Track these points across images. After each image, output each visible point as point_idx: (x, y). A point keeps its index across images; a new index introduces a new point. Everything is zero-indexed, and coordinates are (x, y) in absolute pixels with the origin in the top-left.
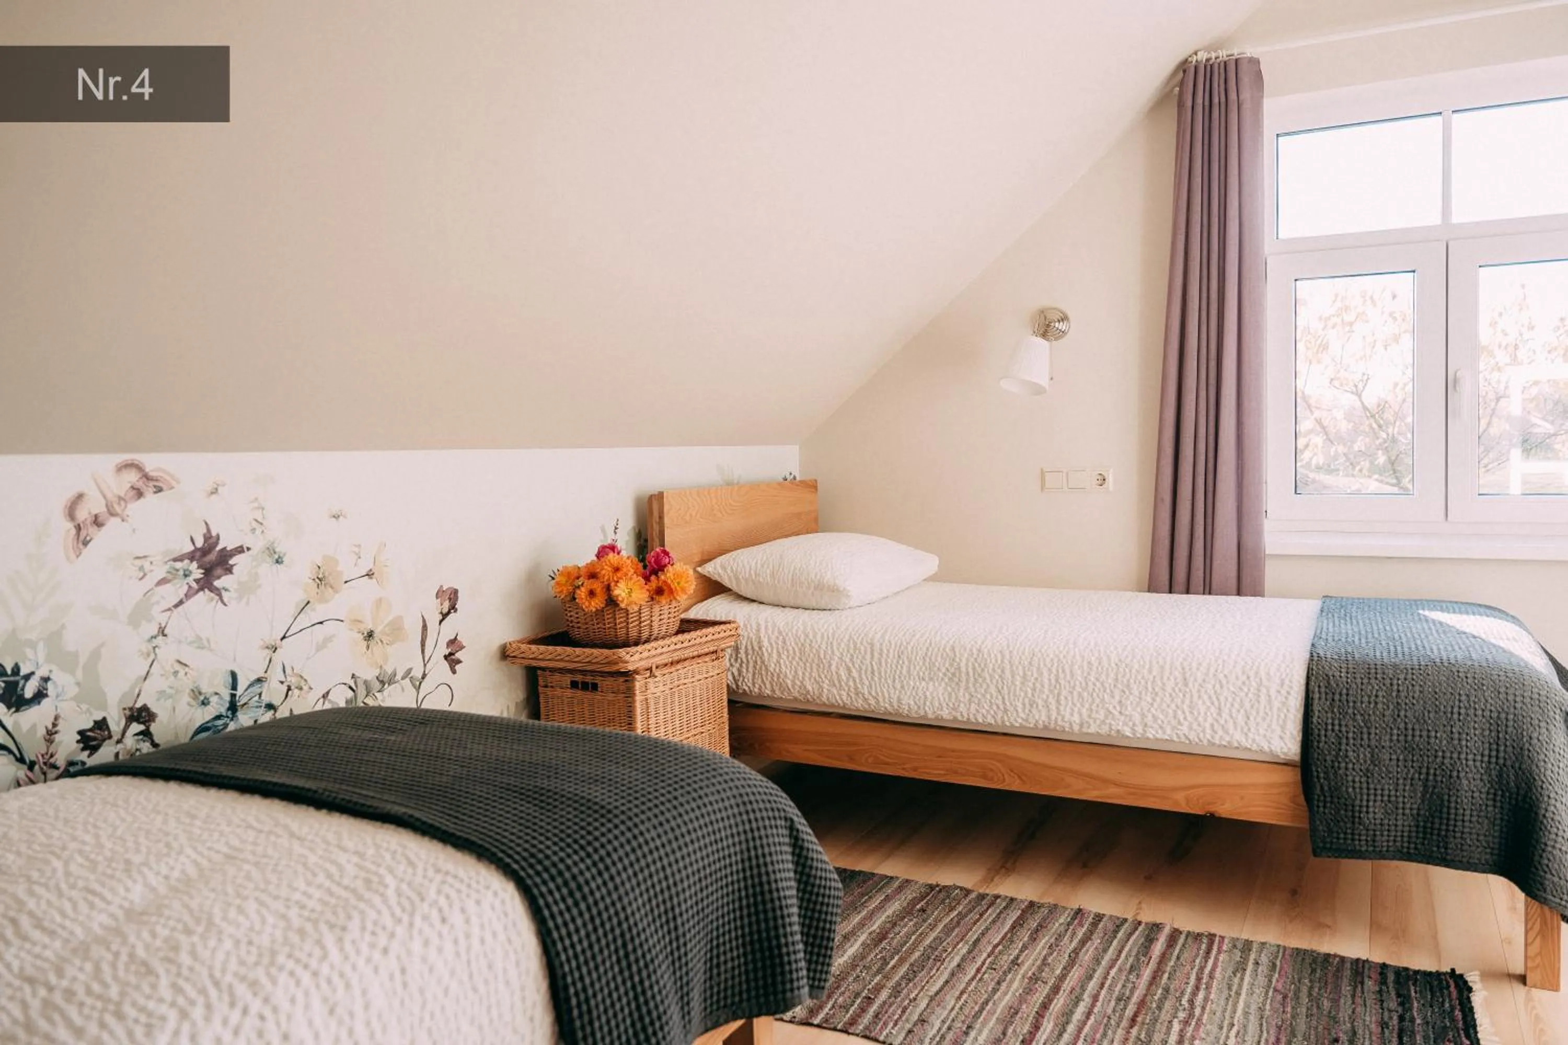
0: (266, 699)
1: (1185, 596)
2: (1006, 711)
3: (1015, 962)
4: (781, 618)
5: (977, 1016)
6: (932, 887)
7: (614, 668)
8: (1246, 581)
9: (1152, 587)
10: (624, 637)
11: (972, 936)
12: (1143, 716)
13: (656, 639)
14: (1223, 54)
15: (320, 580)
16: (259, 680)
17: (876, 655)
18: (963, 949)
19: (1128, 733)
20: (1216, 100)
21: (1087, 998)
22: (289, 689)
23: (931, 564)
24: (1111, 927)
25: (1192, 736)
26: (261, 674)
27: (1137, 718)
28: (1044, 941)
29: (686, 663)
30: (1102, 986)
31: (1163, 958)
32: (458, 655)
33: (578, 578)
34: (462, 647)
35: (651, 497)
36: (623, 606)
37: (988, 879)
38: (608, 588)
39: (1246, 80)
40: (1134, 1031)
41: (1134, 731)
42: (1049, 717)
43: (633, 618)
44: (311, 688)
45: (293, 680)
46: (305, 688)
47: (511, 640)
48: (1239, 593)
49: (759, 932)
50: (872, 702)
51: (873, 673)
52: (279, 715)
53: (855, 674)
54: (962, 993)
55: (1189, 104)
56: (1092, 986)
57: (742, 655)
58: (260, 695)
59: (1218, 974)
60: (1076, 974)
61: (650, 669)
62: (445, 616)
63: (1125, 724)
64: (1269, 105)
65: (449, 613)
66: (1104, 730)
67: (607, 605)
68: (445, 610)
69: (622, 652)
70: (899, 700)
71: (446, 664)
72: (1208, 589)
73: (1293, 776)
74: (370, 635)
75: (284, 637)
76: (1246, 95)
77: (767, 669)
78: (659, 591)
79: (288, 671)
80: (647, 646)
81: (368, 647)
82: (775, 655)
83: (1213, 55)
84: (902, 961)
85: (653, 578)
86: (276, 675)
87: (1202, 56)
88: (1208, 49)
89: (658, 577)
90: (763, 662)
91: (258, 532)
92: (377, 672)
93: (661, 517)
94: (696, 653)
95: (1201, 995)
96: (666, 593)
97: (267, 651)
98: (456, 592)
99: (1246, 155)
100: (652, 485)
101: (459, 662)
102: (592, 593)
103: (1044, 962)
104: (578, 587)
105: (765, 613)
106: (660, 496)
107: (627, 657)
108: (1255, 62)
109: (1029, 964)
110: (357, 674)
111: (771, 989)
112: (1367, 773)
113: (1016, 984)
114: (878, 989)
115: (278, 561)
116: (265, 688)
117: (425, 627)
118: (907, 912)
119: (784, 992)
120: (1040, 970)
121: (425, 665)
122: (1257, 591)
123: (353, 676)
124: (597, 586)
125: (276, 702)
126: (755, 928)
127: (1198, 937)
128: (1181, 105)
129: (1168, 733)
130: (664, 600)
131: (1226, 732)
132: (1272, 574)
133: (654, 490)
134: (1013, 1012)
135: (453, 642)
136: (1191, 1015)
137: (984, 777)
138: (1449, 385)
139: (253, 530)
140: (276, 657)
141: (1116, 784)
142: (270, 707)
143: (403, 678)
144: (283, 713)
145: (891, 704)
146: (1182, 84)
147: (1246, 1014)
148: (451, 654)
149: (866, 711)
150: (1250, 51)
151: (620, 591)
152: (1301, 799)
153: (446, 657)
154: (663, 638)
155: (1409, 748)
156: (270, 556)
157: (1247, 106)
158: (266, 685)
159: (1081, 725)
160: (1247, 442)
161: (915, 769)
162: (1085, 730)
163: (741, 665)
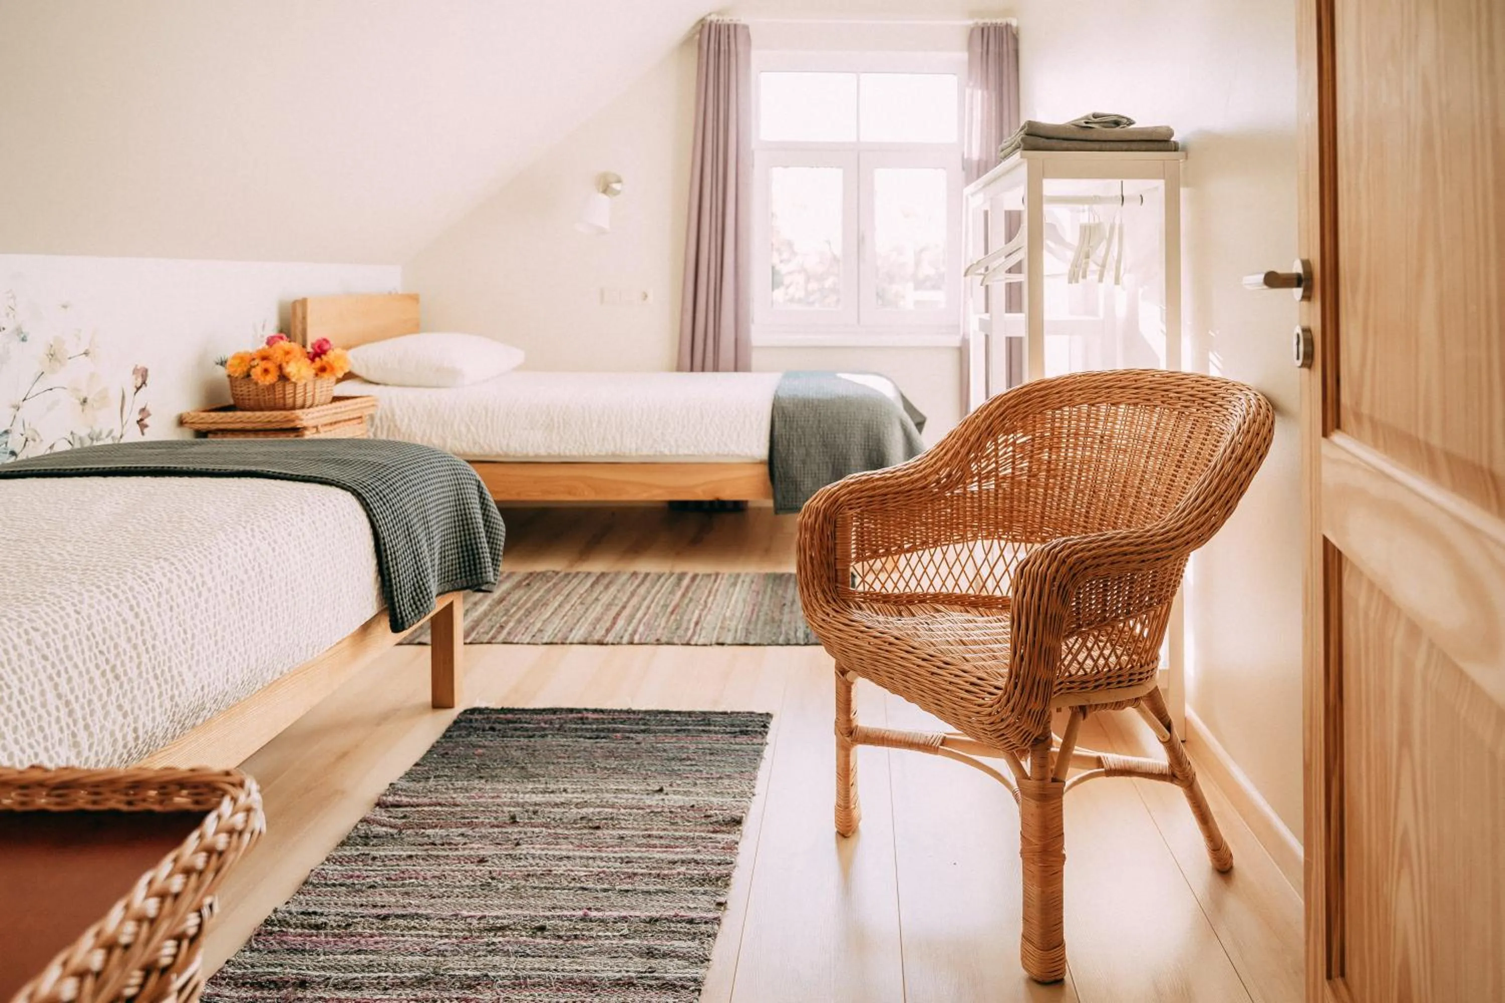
0: (10, 447)
1: (701, 374)
2: (586, 445)
3: (597, 599)
4: (410, 394)
5: (575, 624)
6: (531, 574)
7: (291, 425)
8: (740, 364)
9: (679, 369)
10: (291, 405)
11: (565, 592)
12: (676, 441)
13: (317, 406)
14: (727, 19)
15: (52, 355)
16: (6, 432)
17: (490, 414)
18: (560, 598)
19: (667, 452)
20: (722, 48)
21: (643, 608)
22: (27, 440)
23: (518, 356)
24: (656, 577)
25: (706, 450)
26: (7, 427)
27: (673, 443)
28: (613, 590)
29: (341, 424)
30: (652, 602)
31: (688, 588)
32: (146, 421)
33: (254, 359)
34: (149, 415)
35: (294, 303)
36: (293, 380)
37: (572, 566)
38: (280, 368)
39: (741, 38)
40: (673, 617)
41: (671, 451)
42: (615, 446)
43: (300, 390)
44: (42, 441)
45: (29, 434)
46: (38, 440)
47: (188, 410)
48: (736, 369)
49: (465, 540)
50: (486, 447)
51: (487, 427)
52: (19, 459)
53: (473, 428)
54: (564, 616)
55: (705, 47)
56: (646, 603)
57: (377, 421)
58: (6, 443)
59: (721, 589)
60: (635, 601)
61: (316, 427)
62: (138, 389)
63: (665, 447)
64: (755, 54)
65: (141, 387)
66: (651, 453)
67: (279, 380)
68: (139, 385)
69: (298, 412)
70: (508, 445)
71: (137, 427)
72: (716, 369)
73: (765, 469)
74: (85, 401)
75: (25, 399)
76: (741, 48)
77: (399, 430)
78: (323, 369)
79: (27, 425)
80: (311, 410)
81: (83, 410)
82: (406, 420)
83: (721, 18)
84: (519, 609)
85: (317, 359)
86: (18, 429)
87: (714, 18)
88: (719, 13)
89: (322, 359)
90: (396, 426)
91: (11, 316)
92: (88, 431)
93: (304, 318)
94: (347, 418)
95: (711, 598)
96: (328, 370)
97: (13, 409)
98: (146, 371)
99: (741, 90)
100: (297, 293)
101: (146, 426)
102: (266, 371)
103: (615, 597)
104: (254, 367)
105: (393, 392)
106: (304, 302)
107: (303, 417)
108: (746, 27)
109: (605, 598)
110: (75, 432)
111: (473, 572)
112: (804, 462)
113: (598, 608)
114: (507, 622)
115: (24, 340)
116: (10, 438)
117: (123, 397)
118: (518, 586)
119: (481, 573)
120: (613, 600)
121: (123, 427)
122: (747, 369)
123: (72, 433)
124: (269, 365)
125: (17, 450)
126: (463, 538)
127: (709, 575)
128: (700, 47)
129: (692, 450)
130: (326, 375)
131: (726, 445)
132: (756, 358)
133: (299, 296)
134: (598, 620)
135: (143, 410)
136: (705, 606)
137: (570, 493)
138: (861, 240)
139: (8, 315)
140: (19, 414)
141: (659, 487)
142: (13, 453)
143: (107, 436)
144: (22, 457)
145: (501, 449)
146: (701, 32)
147: (736, 602)
148: (142, 420)
149: (481, 456)
150: (743, 20)
151: (291, 369)
152: (769, 483)
153: (138, 422)
154: (322, 405)
155: (825, 445)
156: (18, 335)
157: (741, 56)
158: (10, 435)
159: (637, 450)
160: (741, 272)
161: (519, 494)
162: (640, 453)
163: (376, 429)
